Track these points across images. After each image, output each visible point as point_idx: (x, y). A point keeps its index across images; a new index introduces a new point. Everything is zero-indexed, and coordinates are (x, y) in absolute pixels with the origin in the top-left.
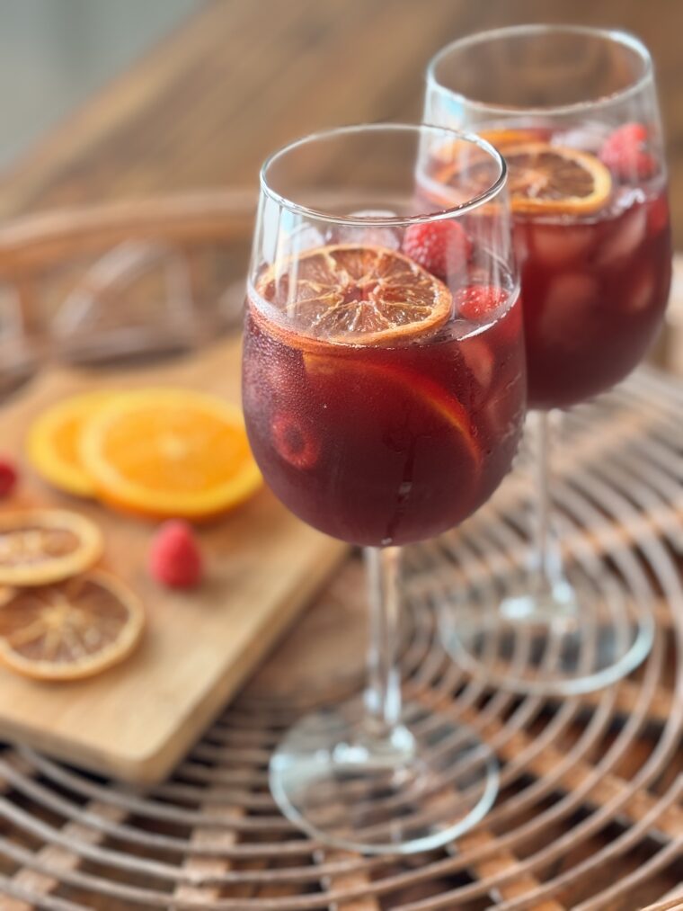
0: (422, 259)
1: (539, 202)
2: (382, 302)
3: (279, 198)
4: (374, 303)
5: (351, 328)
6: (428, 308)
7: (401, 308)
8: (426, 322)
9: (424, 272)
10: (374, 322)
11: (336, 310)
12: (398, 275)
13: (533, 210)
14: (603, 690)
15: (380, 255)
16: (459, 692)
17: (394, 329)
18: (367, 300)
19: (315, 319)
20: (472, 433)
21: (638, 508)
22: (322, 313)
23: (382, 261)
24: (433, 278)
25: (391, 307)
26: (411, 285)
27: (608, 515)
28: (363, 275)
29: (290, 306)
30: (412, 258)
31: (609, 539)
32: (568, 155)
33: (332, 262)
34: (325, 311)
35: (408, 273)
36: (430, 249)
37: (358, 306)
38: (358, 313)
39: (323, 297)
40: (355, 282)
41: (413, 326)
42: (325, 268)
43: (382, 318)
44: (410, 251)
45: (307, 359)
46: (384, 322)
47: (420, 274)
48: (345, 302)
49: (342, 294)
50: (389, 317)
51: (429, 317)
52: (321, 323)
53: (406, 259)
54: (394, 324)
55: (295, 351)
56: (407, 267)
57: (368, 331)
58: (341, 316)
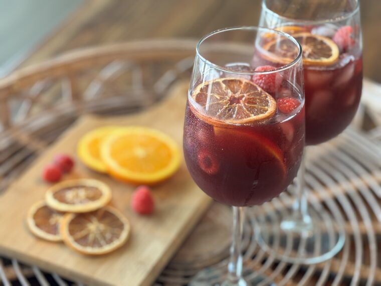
0: (262, 85)
1: (309, 60)
2: (246, 104)
3: (204, 60)
4: (243, 105)
5: (234, 116)
6: (266, 107)
7: (255, 107)
8: (267, 114)
9: (263, 91)
10: (244, 114)
11: (227, 108)
12: (252, 92)
13: (308, 64)
14: (325, 262)
15: (244, 82)
16: (264, 262)
17: (253, 117)
18: (240, 103)
19: (218, 111)
20: (284, 161)
21: (336, 181)
22: (221, 109)
23: (245, 86)
24: (267, 94)
25: (250, 107)
26: (258, 97)
27: (323, 184)
28: (237, 92)
29: (207, 105)
30: (257, 84)
31: (324, 194)
32: (319, 38)
33: (224, 86)
34: (222, 108)
35: (256, 91)
36: (265, 80)
37: (237, 106)
38: (236, 109)
39: (221, 102)
40: (234, 95)
41: (261, 116)
42: (221, 88)
43: (247, 112)
44: (256, 81)
45: (215, 129)
46: (248, 114)
47: (261, 92)
48: (231, 104)
49: (229, 100)
50: (250, 111)
51: (267, 112)
52: (221, 113)
53: (255, 85)
54: (253, 115)
55: (210, 125)
56: (256, 89)
57: (241, 118)
58: (229, 110)
